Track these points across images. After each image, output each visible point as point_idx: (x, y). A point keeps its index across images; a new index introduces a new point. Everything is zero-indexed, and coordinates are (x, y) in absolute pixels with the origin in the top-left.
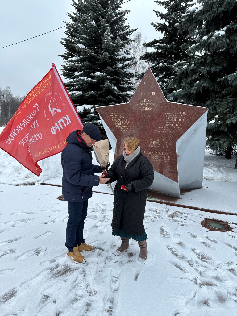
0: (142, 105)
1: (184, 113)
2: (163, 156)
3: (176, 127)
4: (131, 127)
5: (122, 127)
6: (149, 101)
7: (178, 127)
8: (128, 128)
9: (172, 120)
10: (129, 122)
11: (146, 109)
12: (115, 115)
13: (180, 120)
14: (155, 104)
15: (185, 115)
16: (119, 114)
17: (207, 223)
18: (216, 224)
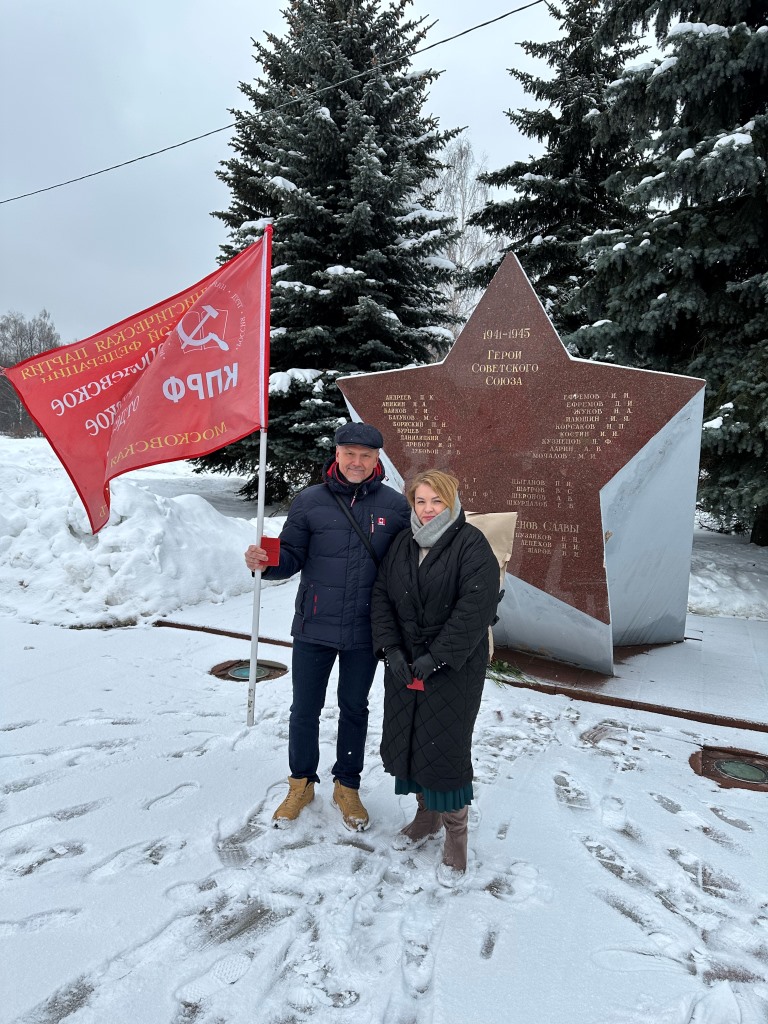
0: (487, 368)
1: (626, 395)
2: (558, 535)
3: (601, 442)
4: (449, 439)
5: (422, 441)
6: (511, 356)
7: (608, 442)
8: (440, 445)
9: (585, 419)
10: (444, 425)
11: (502, 382)
12: (399, 400)
13: (613, 418)
14: (530, 368)
15: (630, 403)
16: (412, 400)
17: (709, 762)
18: (742, 766)
